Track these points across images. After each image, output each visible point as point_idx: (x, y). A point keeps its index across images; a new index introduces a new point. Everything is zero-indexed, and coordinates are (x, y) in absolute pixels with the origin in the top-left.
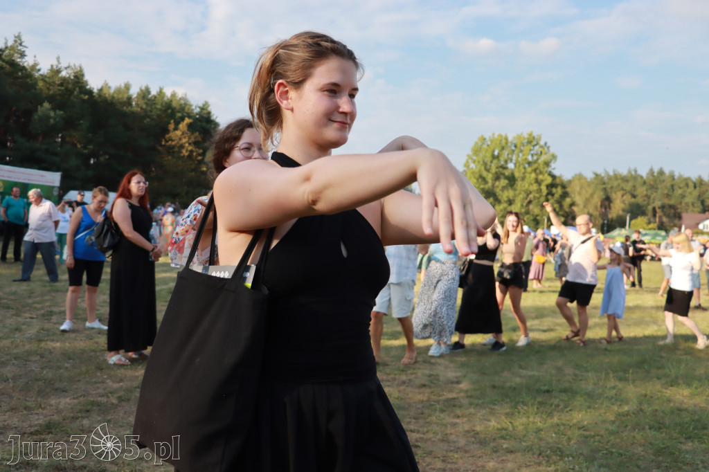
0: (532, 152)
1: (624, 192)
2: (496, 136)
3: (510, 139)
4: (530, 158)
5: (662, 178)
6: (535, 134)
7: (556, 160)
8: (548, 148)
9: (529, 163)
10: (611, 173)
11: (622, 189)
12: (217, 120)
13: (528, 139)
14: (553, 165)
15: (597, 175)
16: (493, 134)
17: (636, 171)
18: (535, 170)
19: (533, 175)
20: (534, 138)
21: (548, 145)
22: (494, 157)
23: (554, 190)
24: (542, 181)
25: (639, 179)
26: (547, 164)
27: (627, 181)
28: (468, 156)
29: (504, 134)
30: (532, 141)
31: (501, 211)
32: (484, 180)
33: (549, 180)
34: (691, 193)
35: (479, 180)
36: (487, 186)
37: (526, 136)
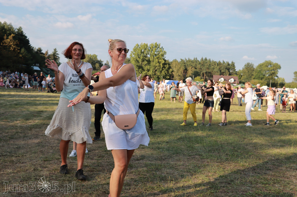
0: (157, 51)
1: (192, 67)
2: (143, 44)
3: (148, 45)
4: (156, 53)
5: (206, 62)
6: (158, 43)
7: (166, 54)
8: (163, 49)
9: (156, 55)
10: (188, 60)
12: (26, 35)
13: (155, 45)
14: (165, 56)
15: (182, 60)
16: (142, 43)
17: (197, 59)
18: (158, 58)
19: (157, 60)
20: (157, 45)
21: (163, 48)
22: (142, 52)
23: (165, 66)
24: (161, 62)
25: (198, 62)
26: (163, 55)
27: (193, 62)
28: (132, 52)
29: (146, 43)
30: (157, 46)
32: (138, 61)
33: (163, 62)
34: (216, 68)
35: (136, 62)
36: (139, 64)
37: (154, 44)
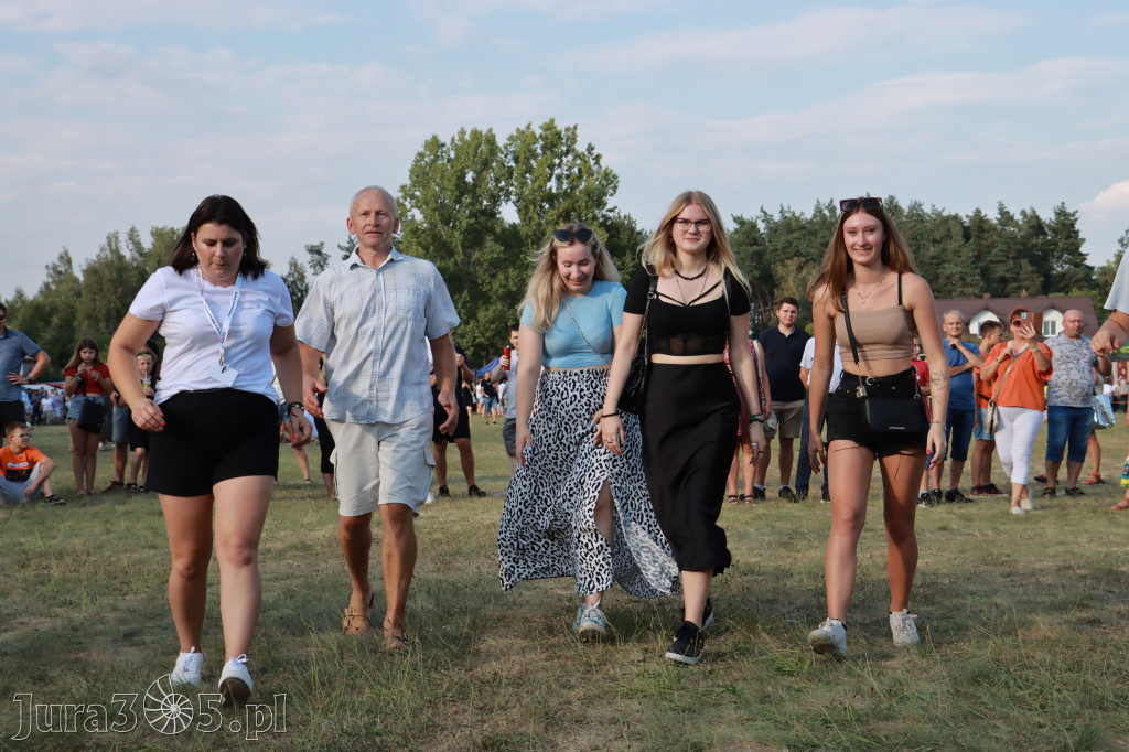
0: (557, 171)
1: (803, 259)
2: (467, 137)
3: (501, 141)
4: (552, 186)
6: (561, 126)
7: (615, 188)
8: (598, 158)
9: (551, 198)
11: (798, 254)
13: (545, 138)
14: (611, 201)
16: (463, 132)
20: (559, 135)
21: (595, 152)
22: (463, 189)
26: (596, 198)
27: (814, 233)
28: (403, 188)
30: (555, 141)
31: (492, 322)
34: (956, 253)
35: (432, 248)
36: (450, 263)
37: (538, 132)
